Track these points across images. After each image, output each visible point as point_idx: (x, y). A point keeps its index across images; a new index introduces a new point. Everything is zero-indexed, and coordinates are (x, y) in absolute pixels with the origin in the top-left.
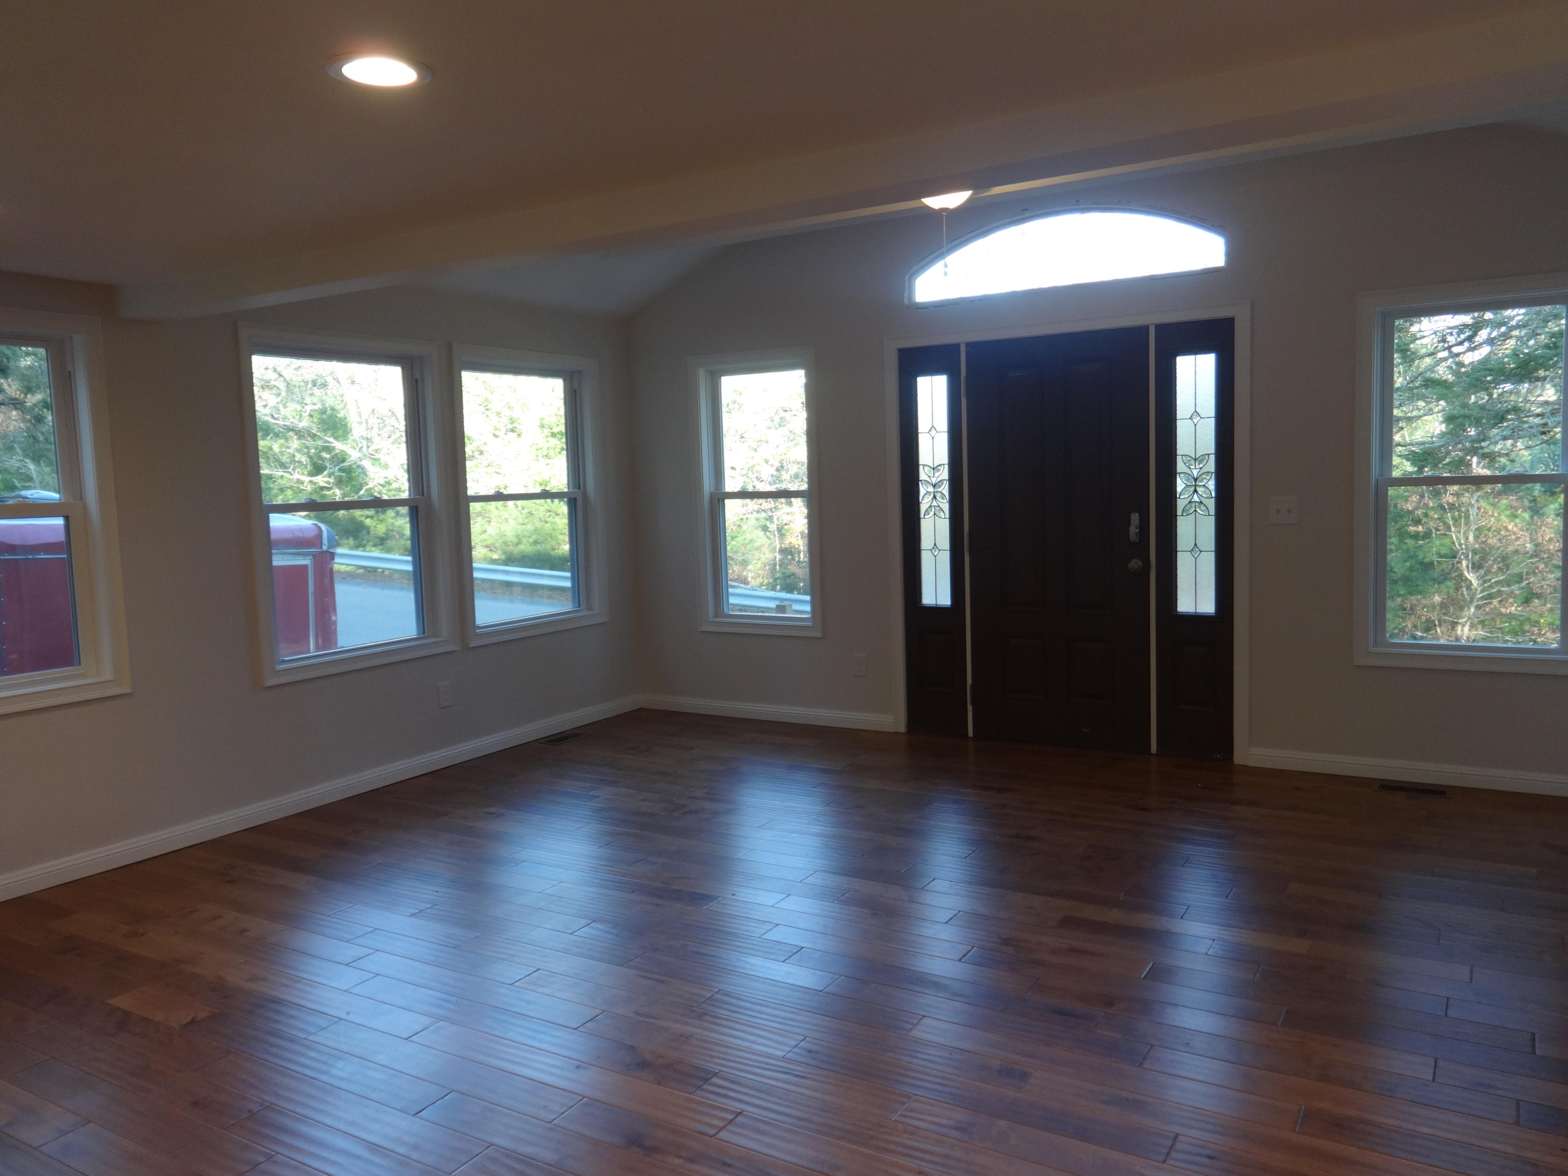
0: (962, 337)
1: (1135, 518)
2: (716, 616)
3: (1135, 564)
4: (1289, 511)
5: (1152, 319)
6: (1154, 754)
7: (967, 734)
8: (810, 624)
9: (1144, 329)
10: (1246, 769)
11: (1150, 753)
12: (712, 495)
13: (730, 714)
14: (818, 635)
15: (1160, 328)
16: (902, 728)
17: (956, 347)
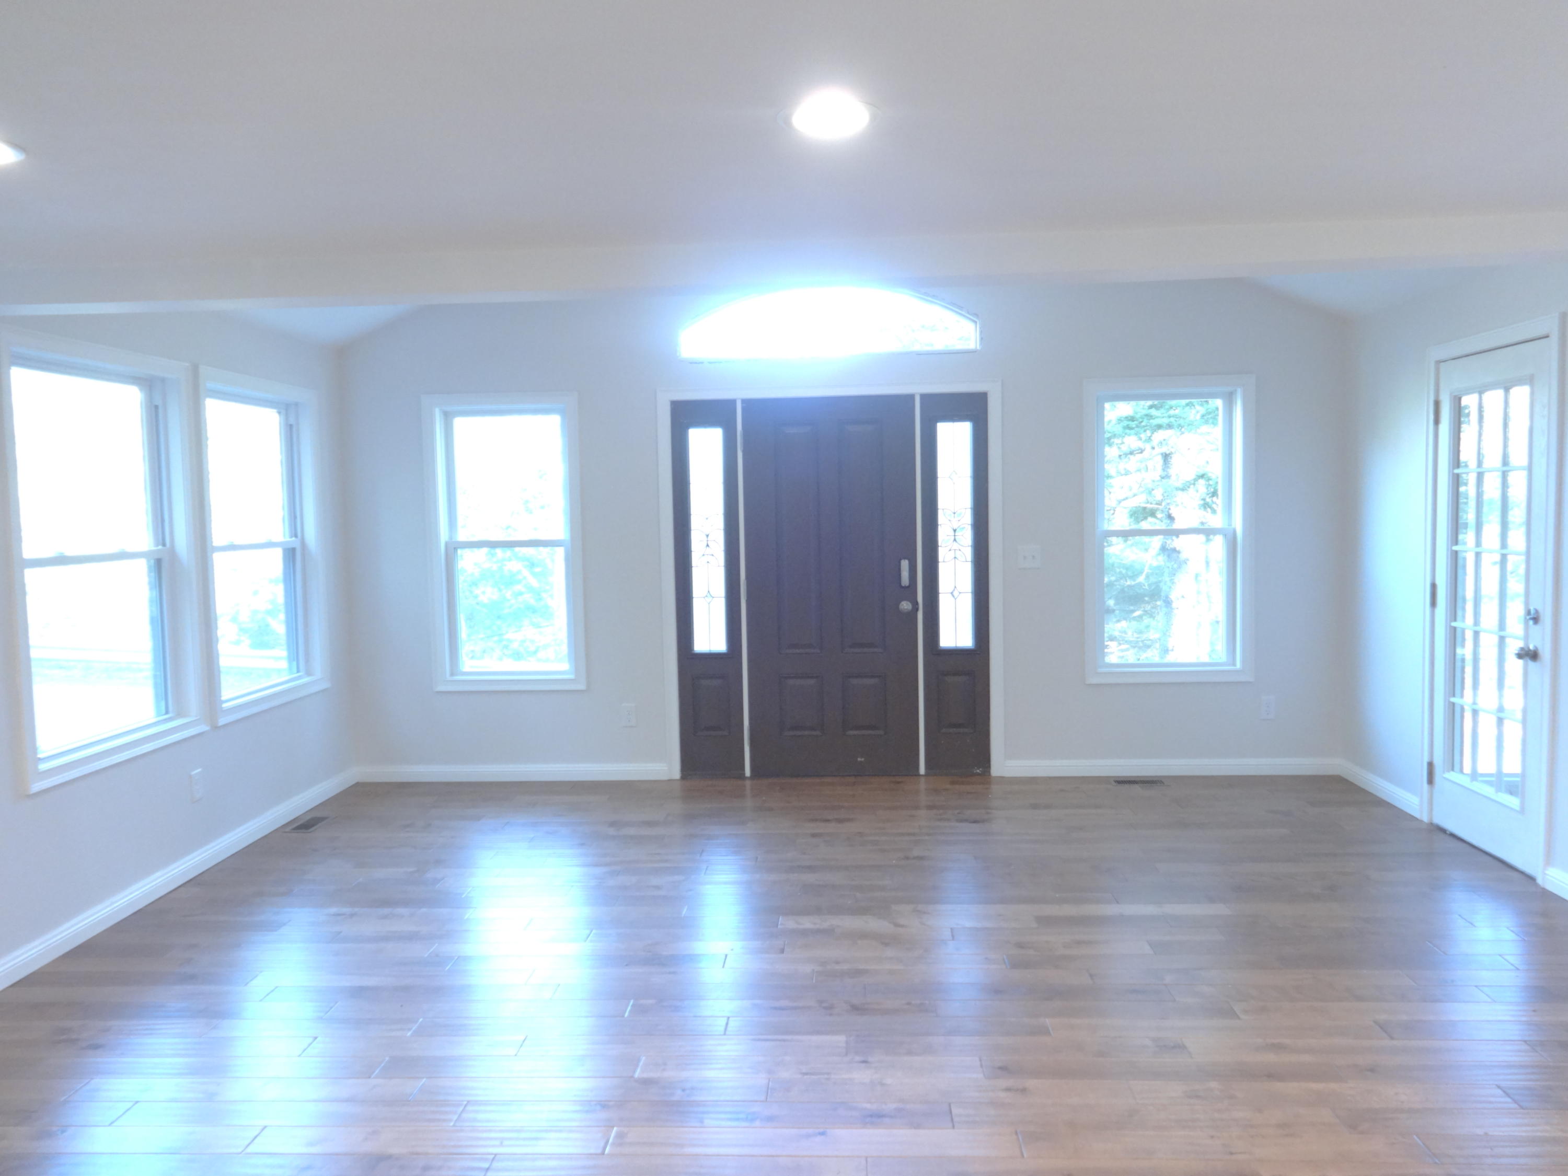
0: (739, 393)
1: (905, 564)
2: (452, 674)
3: (906, 606)
4: (1033, 557)
5: (918, 388)
6: (922, 775)
7: (744, 774)
8: (572, 677)
9: (910, 398)
10: (1002, 780)
11: (919, 775)
12: (447, 544)
13: (464, 779)
14: (582, 687)
15: (925, 397)
16: (676, 773)
17: (732, 402)
